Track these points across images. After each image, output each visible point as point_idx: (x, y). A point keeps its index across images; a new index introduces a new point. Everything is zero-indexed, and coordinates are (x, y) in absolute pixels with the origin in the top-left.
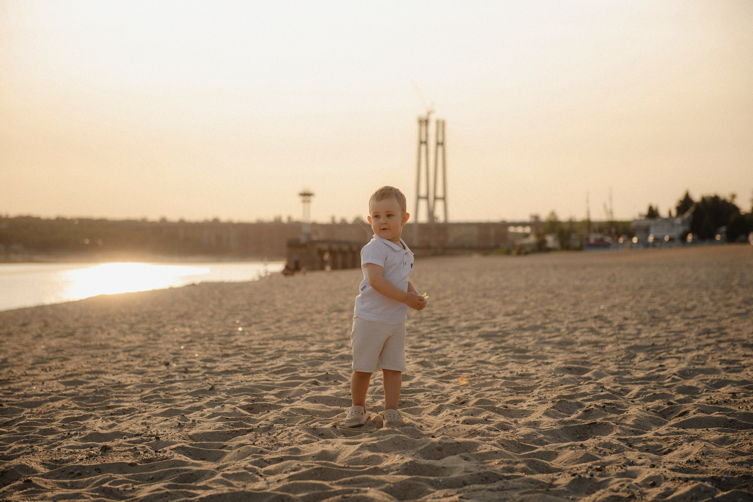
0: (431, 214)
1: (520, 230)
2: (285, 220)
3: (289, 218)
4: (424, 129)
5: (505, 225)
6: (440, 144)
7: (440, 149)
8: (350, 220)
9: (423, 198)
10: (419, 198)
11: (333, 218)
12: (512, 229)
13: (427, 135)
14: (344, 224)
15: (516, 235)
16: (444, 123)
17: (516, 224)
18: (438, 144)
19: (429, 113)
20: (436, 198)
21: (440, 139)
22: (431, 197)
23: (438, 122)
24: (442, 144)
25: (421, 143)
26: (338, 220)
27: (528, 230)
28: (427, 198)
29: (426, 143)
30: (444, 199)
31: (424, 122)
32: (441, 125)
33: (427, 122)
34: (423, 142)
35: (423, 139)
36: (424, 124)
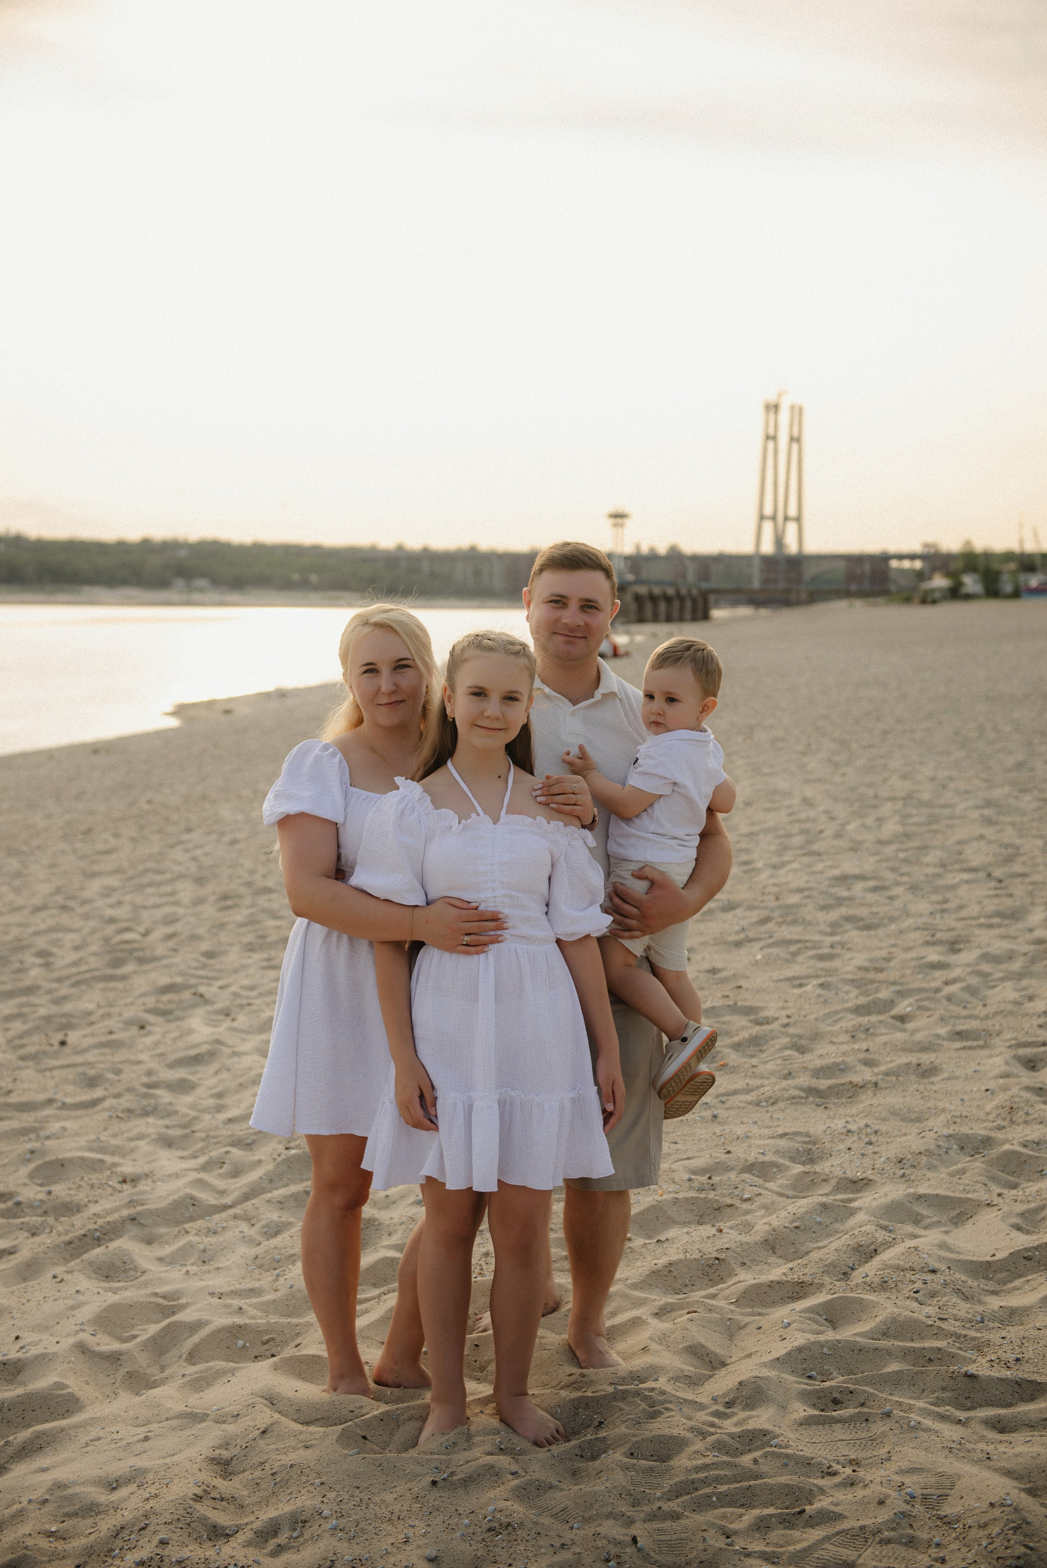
0: (779, 541)
1: (906, 564)
4: (772, 418)
5: (884, 558)
6: (796, 439)
7: (795, 447)
8: (662, 549)
9: (769, 518)
10: (762, 517)
11: (638, 547)
12: (894, 564)
13: (777, 427)
14: (653, 557)
15: (902, 571)
16: (801, 409)
17: (900, 557)
18: (792, 439)
19: (780, 395)
20: (786, 519)
21: (795, 433)
22: (781, 517)
23: (792, 408)
24: (799, 440)
25: (768, 437)
26: (645, 550)
27: (918, 564)
28: (774, 518)
29: (774, 438)
30: (798, 519)
31: (773, 408)
32: (797, 412)
33: (776, 407)
34: (771, 438)
35: (771, 431)
36: (772, 410)
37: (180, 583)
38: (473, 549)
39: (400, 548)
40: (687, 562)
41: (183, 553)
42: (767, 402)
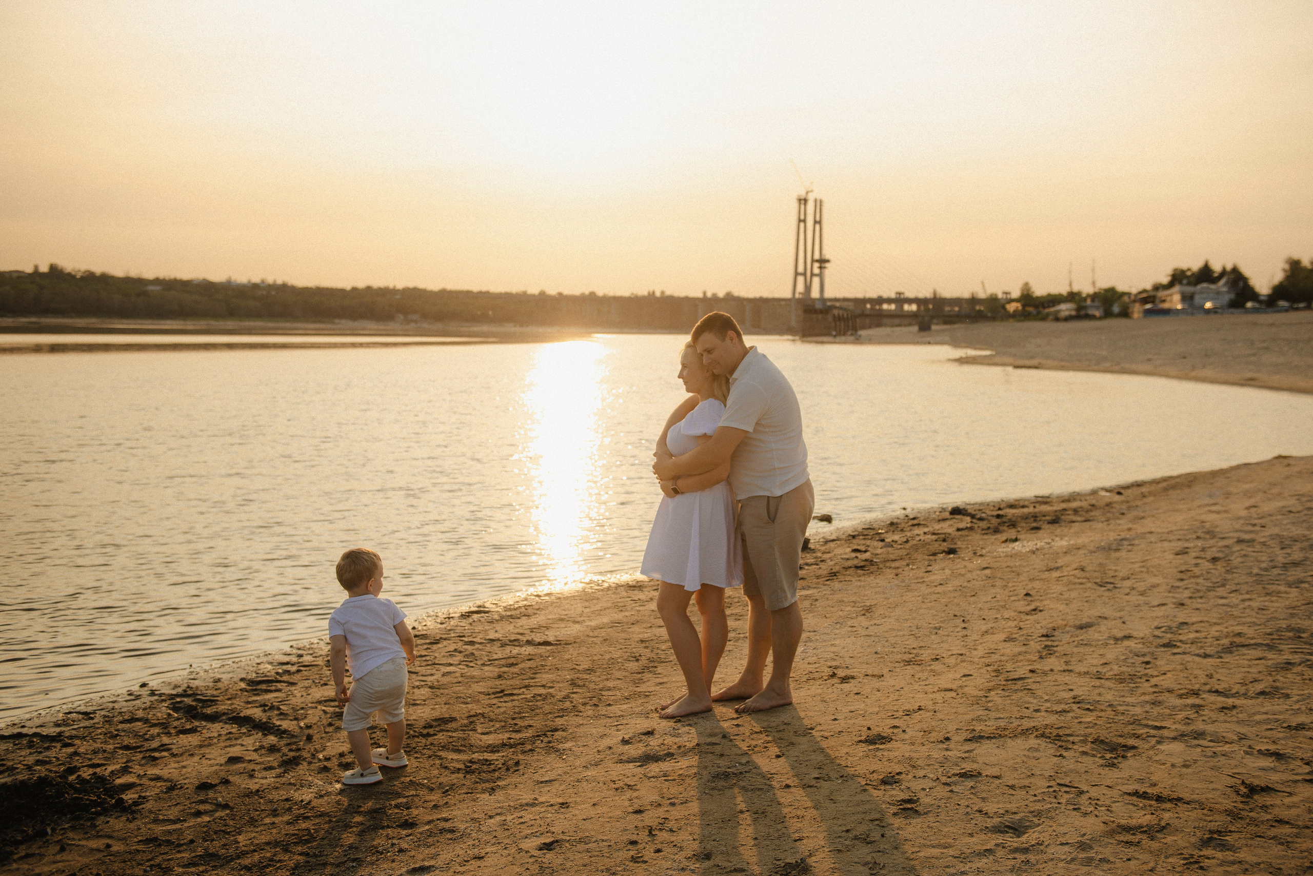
0: (808, 288)
2: (658, 294)
3: (663, 293)
4: (803, 207)
6: (818, 222)
7: (818, 227)
8: (721, 294)
9: (801, 274)
10: (797, 274)
11: (705, 293)
13: (805, 213)
16: (821, 201)
18: (815, 222)
19: (807, 193)
20: (812, 275)
21: (818, 218)
22: (809, 274)
23: (816, 201)
24: (820, 223)
25: (800, 221)
26: (709, 295)
28: (804, 275)
29: (804, 221)
30: (820, 275)
31: (803, 201)
32: (819, 204)
33: (806, 200)
34: (802, 221)
35: (802, 217)
36: (803, 202)
38: (592, 294)
39: (542, 293)
40: (745, 303)
41: (398, 297)
42: (799, 196)
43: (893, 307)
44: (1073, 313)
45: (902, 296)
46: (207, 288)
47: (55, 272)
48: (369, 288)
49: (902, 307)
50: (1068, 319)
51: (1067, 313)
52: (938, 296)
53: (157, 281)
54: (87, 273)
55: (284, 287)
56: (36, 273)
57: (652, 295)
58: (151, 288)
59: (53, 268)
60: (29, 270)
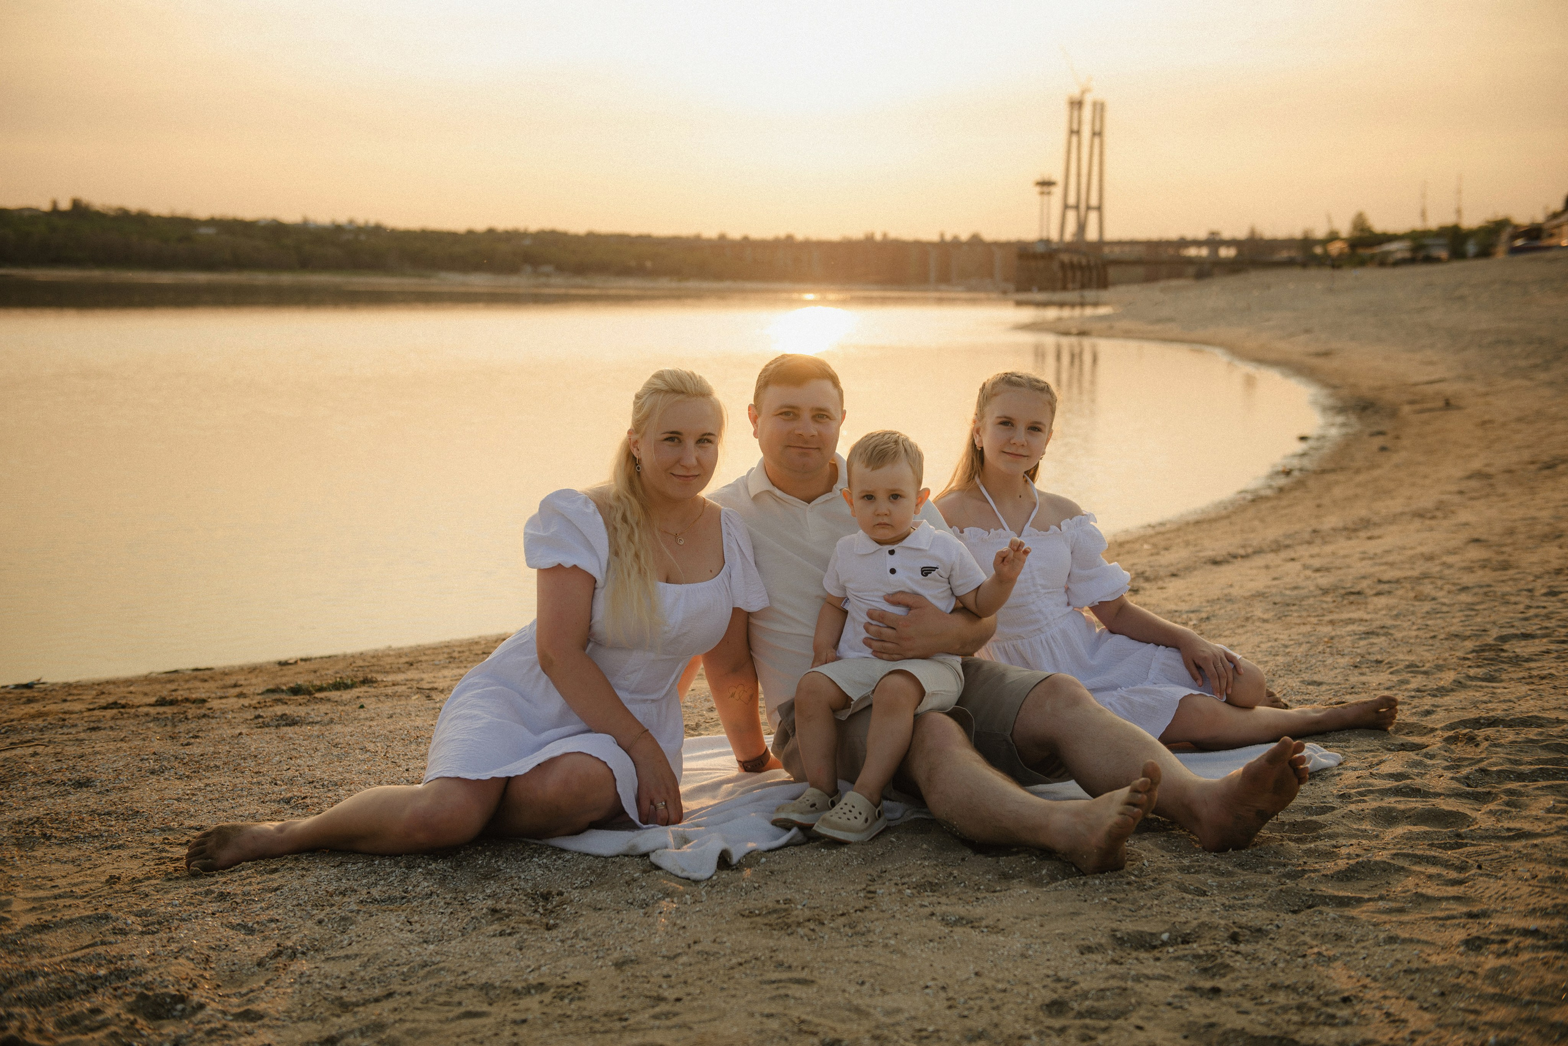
0: (1082, 227)
2: (878, 237)
3: (885, 235)
4: (1076, 114)
6: (1097, 134)
7: (1097, 141)
8: (964, 236)
9: (1072, 208)
10: (1066, 207)
11: (942, 235)
13: (1080, 123)
14: (956, 243)
16: (1102, 106)
18: (1094, 134)
19: (1083, 92)
20: (1088, 208)
21: (1097, 128)
22: (1083, 206)
23: (1095, 104)
24: (1100, 134)
25: (1072, 132)
26: (948, 237)
28: (1077, 207)
29: (1078, 132)
30: (1099, 208)
31: (1077, 104)
32: (1099, 108)
33: (1080, 104)
34: (1075, 132)
35: (1075, 127)
36: (1077, 107)
37: (528, 268)
38: (790, 238)
39: (722, 238)
41: (527, 242)
42: (1071, 98)
43: (1204, 252)
44: (1407, 255)
45: (1217, 238)
46: (276, 231)
47: (79, 210)
48: (491, 232)
49: (1216, 252)
50: (1398, 263)
51: (1399, 256)
52: (1257, 236)
53: (212, 222)
54: (119, 212)
55: (377, 230)
56: (55, 212)
57: (870, 240)
58: (203, 231)
59: (76, 204)
60: (45, 206)
